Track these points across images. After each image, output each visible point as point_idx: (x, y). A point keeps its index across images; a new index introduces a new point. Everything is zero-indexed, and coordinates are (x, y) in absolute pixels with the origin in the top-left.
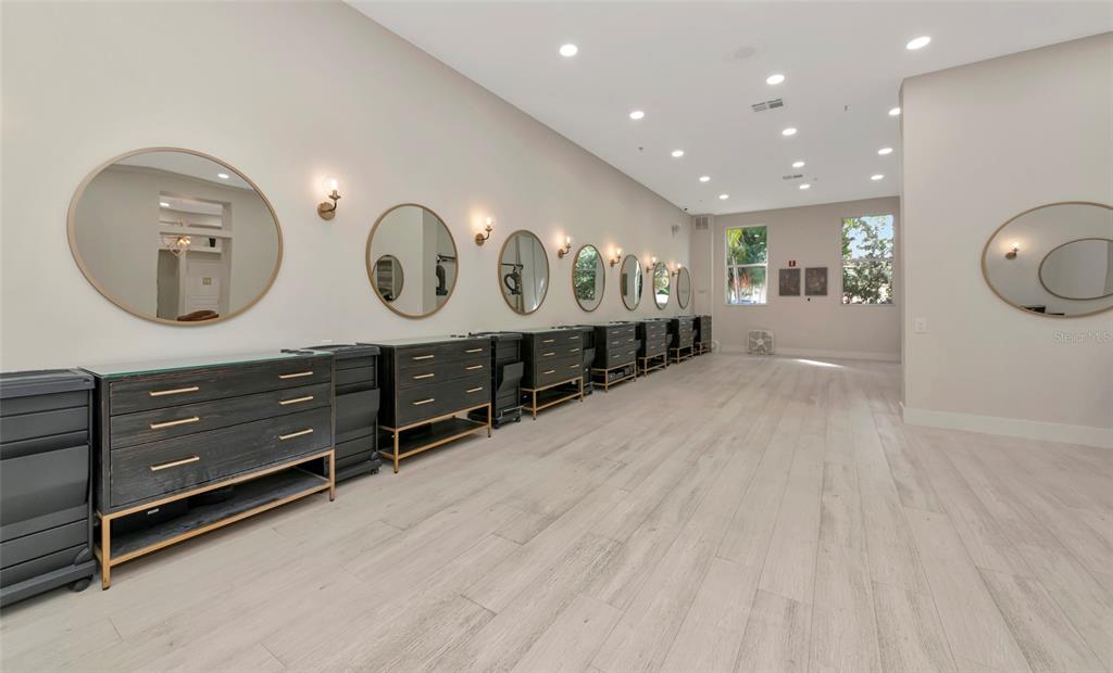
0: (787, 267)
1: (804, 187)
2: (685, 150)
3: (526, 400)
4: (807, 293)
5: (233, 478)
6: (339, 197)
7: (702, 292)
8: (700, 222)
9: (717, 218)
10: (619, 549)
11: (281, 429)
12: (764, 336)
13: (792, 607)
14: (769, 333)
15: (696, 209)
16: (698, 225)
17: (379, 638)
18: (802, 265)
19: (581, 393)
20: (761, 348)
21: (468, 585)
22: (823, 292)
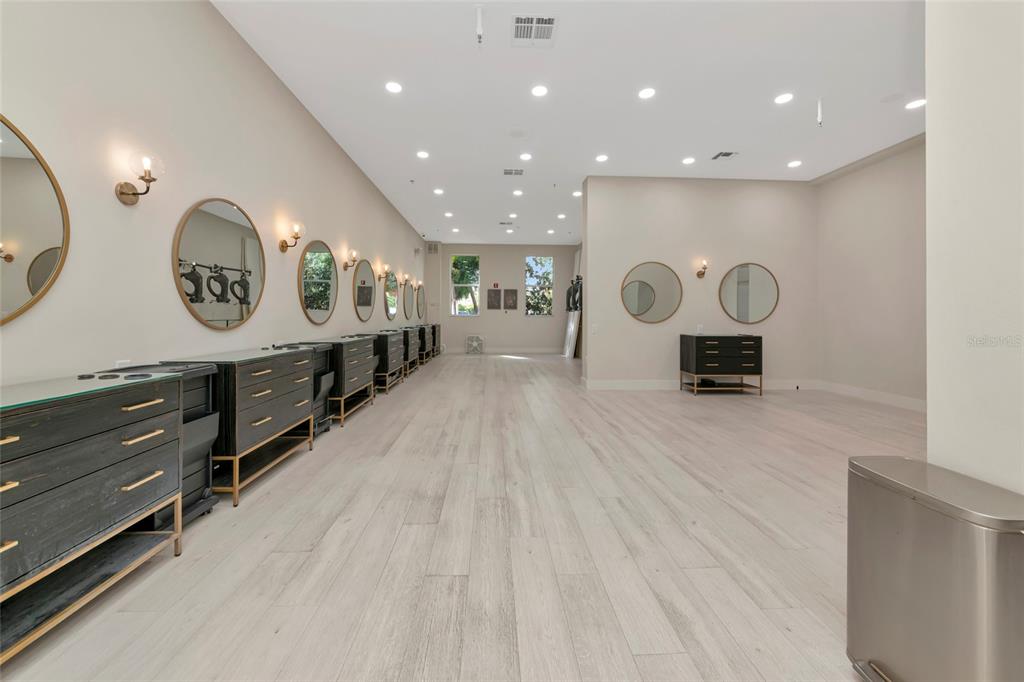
0: (492, 288)
1: (510, 231)
2: (444, 190)
3: (334, 408)
4: (505, 308)
5: (61, 559)
6: (154, 180)
7: (432, 305)
8: (432, 247)
9: (445, 246)
10: (506, 503)
11: (124, 477)
12: (478, 339)
13: (620, 501)
14: (481, 338)
15: (431, 237)
16: (430, 249)
17: (391, 636)
18: (502, 287)
19: (372, 396)
20: (476, 348)
21: (424, 567)
22: (514, 307)
